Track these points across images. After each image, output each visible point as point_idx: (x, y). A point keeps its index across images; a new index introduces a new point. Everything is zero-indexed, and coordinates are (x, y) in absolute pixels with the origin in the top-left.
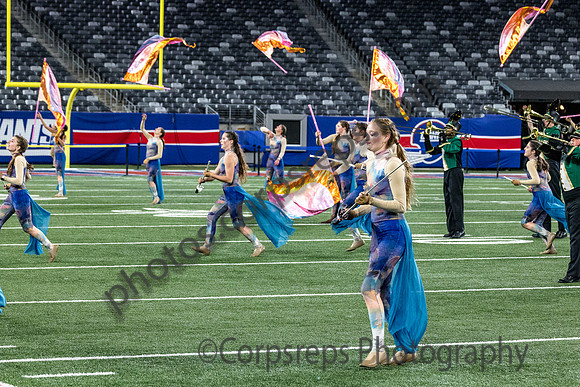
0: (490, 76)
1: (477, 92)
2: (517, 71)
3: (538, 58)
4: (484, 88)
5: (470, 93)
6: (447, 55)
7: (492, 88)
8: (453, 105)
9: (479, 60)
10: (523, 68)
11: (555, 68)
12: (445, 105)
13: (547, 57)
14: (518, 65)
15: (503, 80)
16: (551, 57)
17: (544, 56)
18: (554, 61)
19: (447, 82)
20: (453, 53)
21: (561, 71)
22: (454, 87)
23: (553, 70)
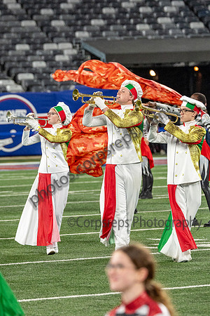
0: (70, 38)
1: (58, 58)
2: (102, 29)
3: (125, 12)
4: (65, 52)
5: (49, 59)
6: (10, 13)
7: (75, 52)
8: (31, 76)
9: (52, 18)
10: (109, 25)
11: (149, 23)
12: (20, 77)
13: (135, 11)
14: (102, 22)
15: (87, 41)
16: (141, 10)
17: (132, 9)
18: (146, 16)
19: (18, 47)
20: (17, 10)
21: (156, 27)
22: (27, 54)
23: (147, 27)
